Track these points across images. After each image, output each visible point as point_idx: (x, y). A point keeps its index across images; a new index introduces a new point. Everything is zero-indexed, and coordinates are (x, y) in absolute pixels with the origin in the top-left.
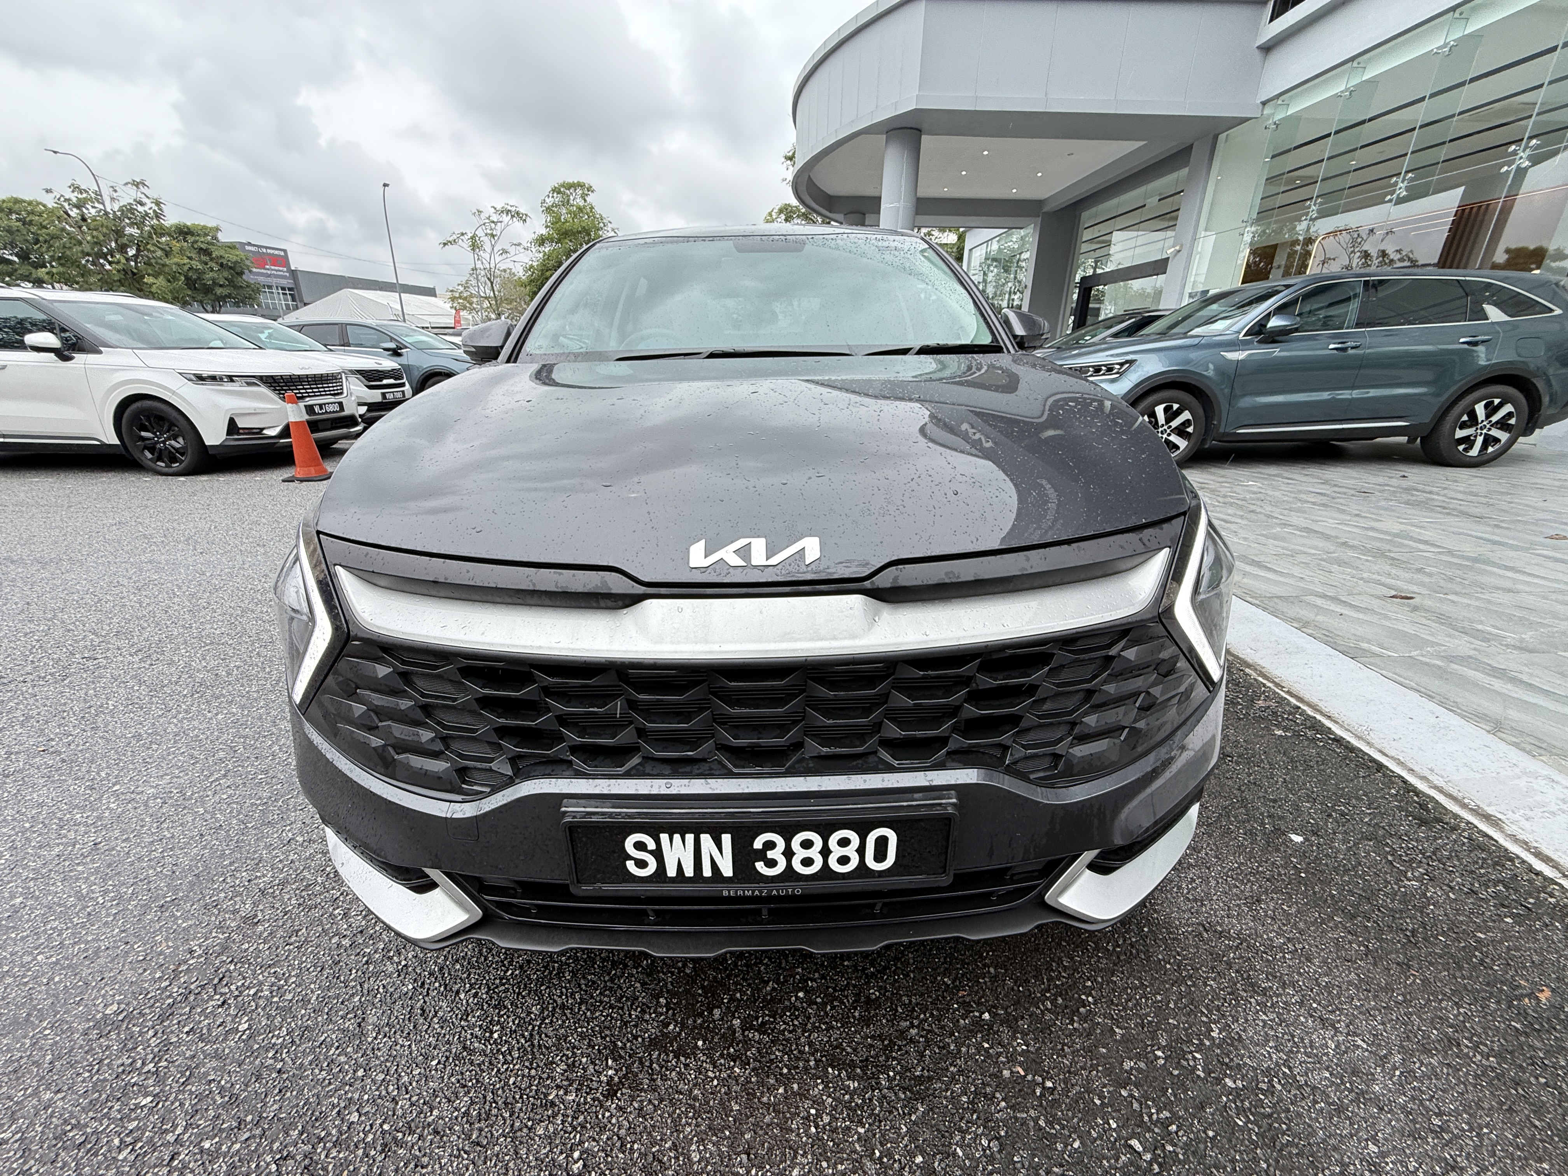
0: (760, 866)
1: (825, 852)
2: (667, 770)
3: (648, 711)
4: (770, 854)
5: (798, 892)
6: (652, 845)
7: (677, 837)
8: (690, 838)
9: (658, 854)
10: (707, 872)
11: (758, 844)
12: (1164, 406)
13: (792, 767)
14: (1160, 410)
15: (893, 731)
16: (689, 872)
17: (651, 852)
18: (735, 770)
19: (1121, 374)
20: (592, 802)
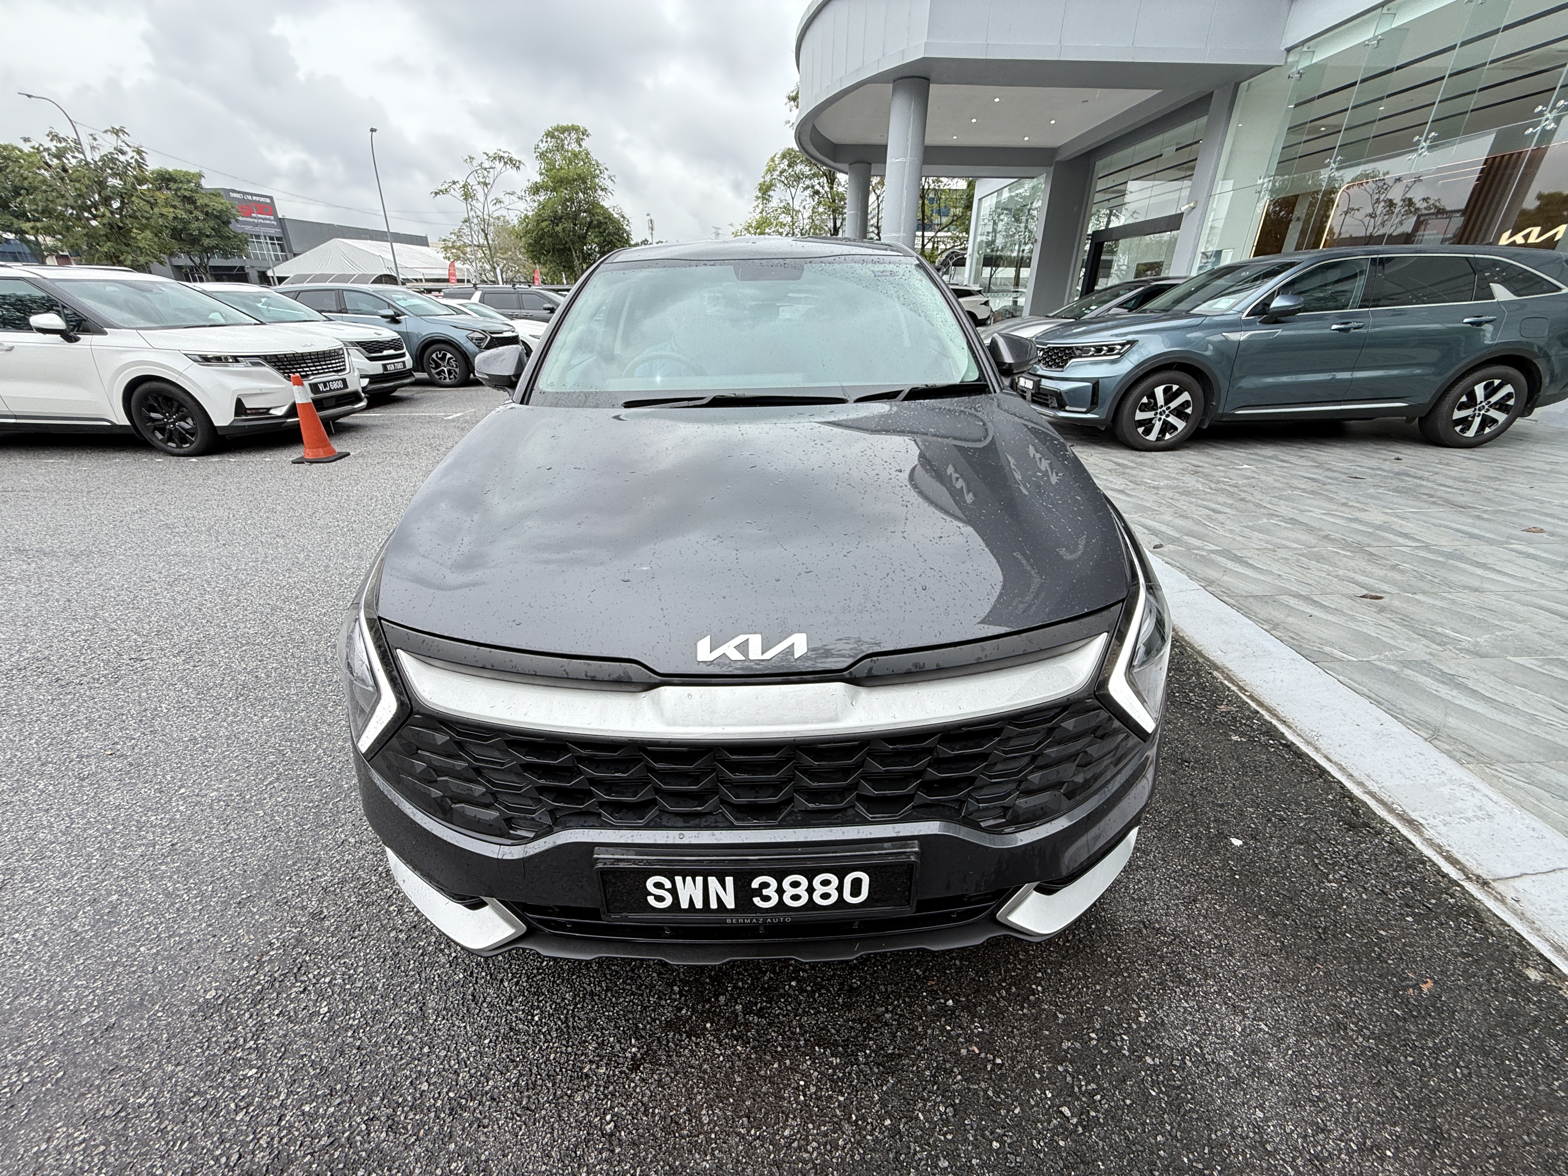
0: (757, 901)
1: (811, 890)
2: (680, 822)
3: (664, 776)
4: (765, 892)
5: (788, 920)
6: (668, 884)
7: (689, 879)
8: (700, 880)
9: (674, 891)
10: (714, 905)
11: (755, 884)
12: (1163, 387)
13: (783, 819)
14: (1159, 391)
15: (869, 790)
16: (699, 905)
17: (668, 890)
18: (736, 823)
19: (1122, 355)
20: (619, 850)
